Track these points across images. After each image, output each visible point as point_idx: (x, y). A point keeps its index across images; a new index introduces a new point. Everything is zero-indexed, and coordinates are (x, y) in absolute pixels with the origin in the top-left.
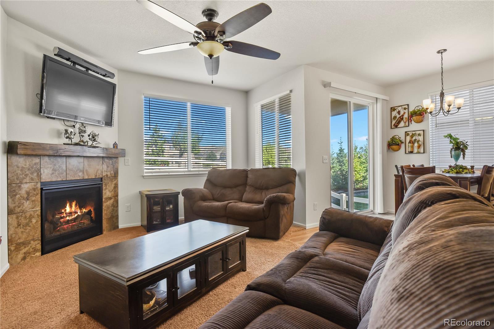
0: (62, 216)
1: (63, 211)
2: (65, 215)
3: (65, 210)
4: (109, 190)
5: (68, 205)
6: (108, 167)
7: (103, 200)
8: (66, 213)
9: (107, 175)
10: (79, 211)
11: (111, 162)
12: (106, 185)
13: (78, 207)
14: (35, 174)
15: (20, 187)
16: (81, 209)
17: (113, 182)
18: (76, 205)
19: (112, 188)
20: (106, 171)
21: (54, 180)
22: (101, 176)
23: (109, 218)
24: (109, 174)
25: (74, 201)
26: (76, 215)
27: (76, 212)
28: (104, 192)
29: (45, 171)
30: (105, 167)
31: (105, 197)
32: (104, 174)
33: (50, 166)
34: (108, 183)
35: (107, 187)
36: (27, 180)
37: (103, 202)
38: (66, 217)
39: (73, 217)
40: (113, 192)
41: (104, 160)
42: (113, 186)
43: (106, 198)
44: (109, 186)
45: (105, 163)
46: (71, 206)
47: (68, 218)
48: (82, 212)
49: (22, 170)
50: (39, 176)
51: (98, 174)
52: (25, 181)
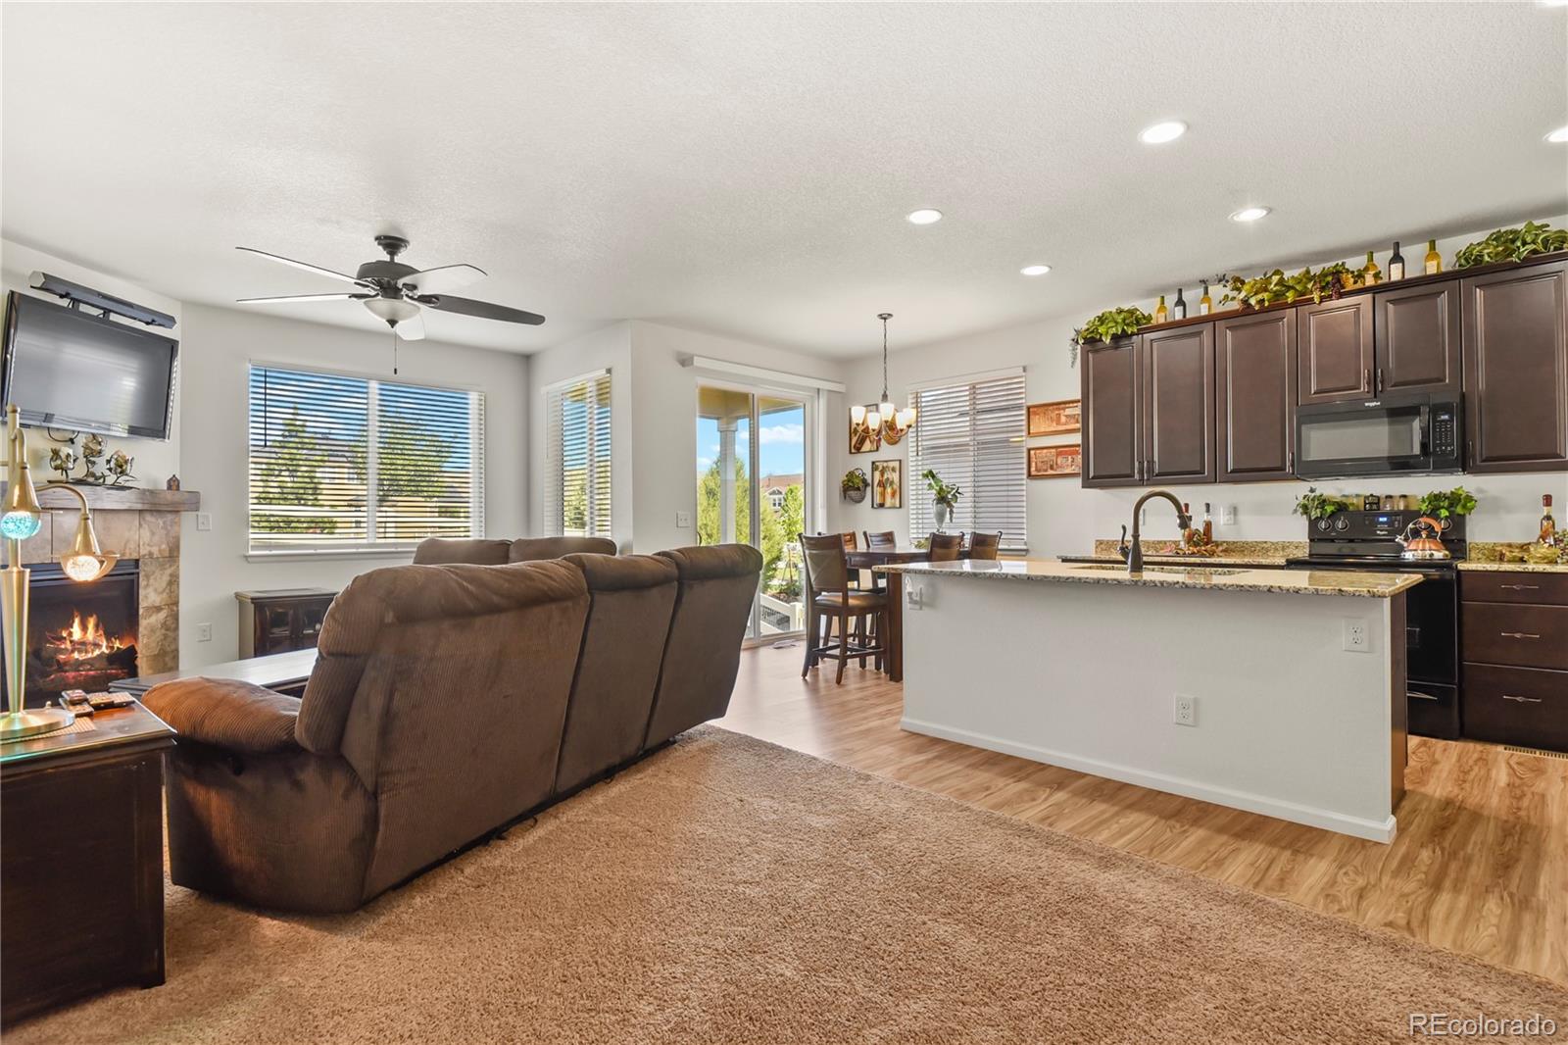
0: (63, 646)
1: (64, 634)
2: (68, 645)
3: (70, 634)
4: (155, 590)
5: (77, 621)
6: (153, 534)
7: (141, 611)
8: (71, 642)
9: (151, 554)
11: (161, 522)
12: (147, 577)
17: (165, 569)
18: (97, 627)
19: (164, 584)
20: (148, 545)
22: (135, 556)
23: (155, 655)
24: (155, 550)
25: (92, 616)
28: (142, 592)
30: (146, 534)
31: (145, 605)
32: (142, 552)
34: (154, 572)
35: (151, 581)
37: (140, 617)
38: (73, 651)
39: (89, 655)
40: (165, 594)
41: (144, 519)
42: (166, 578)
43: (148, 609)
44: (155, 579)
45: (144, 525)
46: (84, 628)
47: (76, 655)
51: (127, 551)
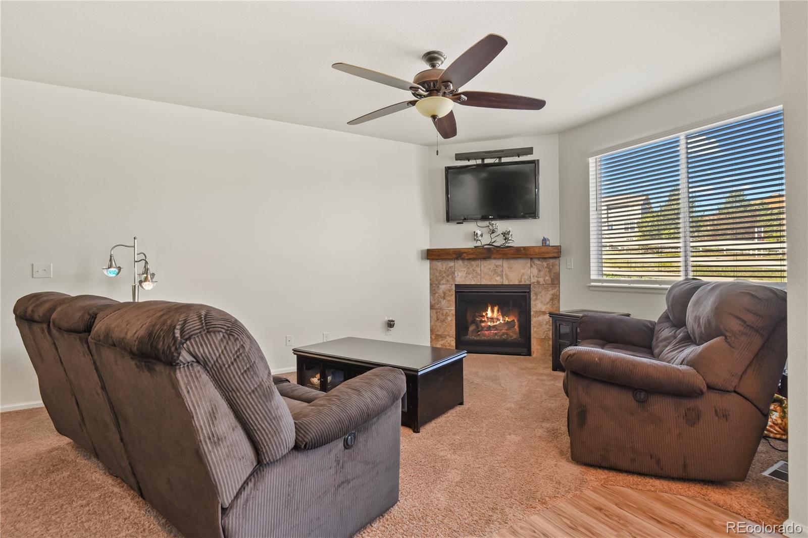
0: (483, 320)
1: (484, 314)
2: (486, 319)
3: (487, 314)
4: (542, 302)
5: (489, 308)
6: (540, 271)
7: (532, 313)
8: (487, 318)
9: (538, 282)
10: (501, 319)
11: (545, 264)
12: (536, 294)
13: (500, 313)
14: (450, 277)
15: (438, 287)
16: (503, 317)
17: (548, 291)
18: (498, 311)
19: (548, 300)
20: (536, 277)
21: (468, 283)
22: (527, 283)
23: (542, 339)
24: (541, 280)
25: (496, 306)
26: (498, 322)
27: (498, 320)
28: (532, 303)
29: (459, 273)
30: (535, 271)
31: (535, 310)
32: (533, 280)
33: (463, 269)
34: (541, 292)
35: (539, 297)
36: (444, 281)
37: (532, 316)
38: (488, 322)
39: (495, 324)
40: (549, 305)
41: (533, 262)
42: (549, 297)
43: (536, 312)
44: (542, 296)
45: (534, 266)
46: (493, 311)
47: (489, 324)
48: (505, 321)
49: (440, 273)
50: (453, 279)
51: (523, 279)
52: (442, 282)
